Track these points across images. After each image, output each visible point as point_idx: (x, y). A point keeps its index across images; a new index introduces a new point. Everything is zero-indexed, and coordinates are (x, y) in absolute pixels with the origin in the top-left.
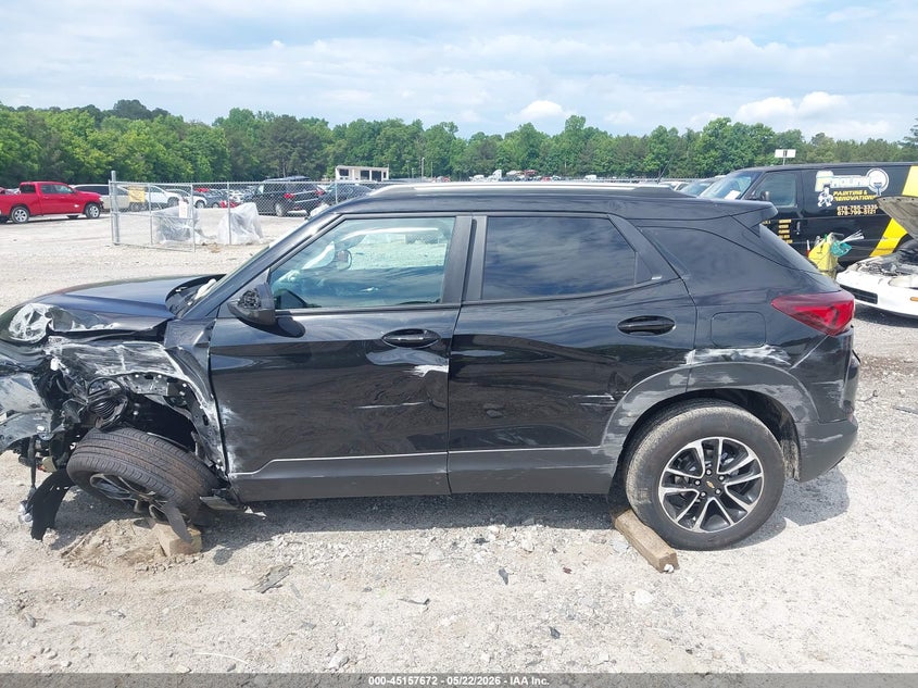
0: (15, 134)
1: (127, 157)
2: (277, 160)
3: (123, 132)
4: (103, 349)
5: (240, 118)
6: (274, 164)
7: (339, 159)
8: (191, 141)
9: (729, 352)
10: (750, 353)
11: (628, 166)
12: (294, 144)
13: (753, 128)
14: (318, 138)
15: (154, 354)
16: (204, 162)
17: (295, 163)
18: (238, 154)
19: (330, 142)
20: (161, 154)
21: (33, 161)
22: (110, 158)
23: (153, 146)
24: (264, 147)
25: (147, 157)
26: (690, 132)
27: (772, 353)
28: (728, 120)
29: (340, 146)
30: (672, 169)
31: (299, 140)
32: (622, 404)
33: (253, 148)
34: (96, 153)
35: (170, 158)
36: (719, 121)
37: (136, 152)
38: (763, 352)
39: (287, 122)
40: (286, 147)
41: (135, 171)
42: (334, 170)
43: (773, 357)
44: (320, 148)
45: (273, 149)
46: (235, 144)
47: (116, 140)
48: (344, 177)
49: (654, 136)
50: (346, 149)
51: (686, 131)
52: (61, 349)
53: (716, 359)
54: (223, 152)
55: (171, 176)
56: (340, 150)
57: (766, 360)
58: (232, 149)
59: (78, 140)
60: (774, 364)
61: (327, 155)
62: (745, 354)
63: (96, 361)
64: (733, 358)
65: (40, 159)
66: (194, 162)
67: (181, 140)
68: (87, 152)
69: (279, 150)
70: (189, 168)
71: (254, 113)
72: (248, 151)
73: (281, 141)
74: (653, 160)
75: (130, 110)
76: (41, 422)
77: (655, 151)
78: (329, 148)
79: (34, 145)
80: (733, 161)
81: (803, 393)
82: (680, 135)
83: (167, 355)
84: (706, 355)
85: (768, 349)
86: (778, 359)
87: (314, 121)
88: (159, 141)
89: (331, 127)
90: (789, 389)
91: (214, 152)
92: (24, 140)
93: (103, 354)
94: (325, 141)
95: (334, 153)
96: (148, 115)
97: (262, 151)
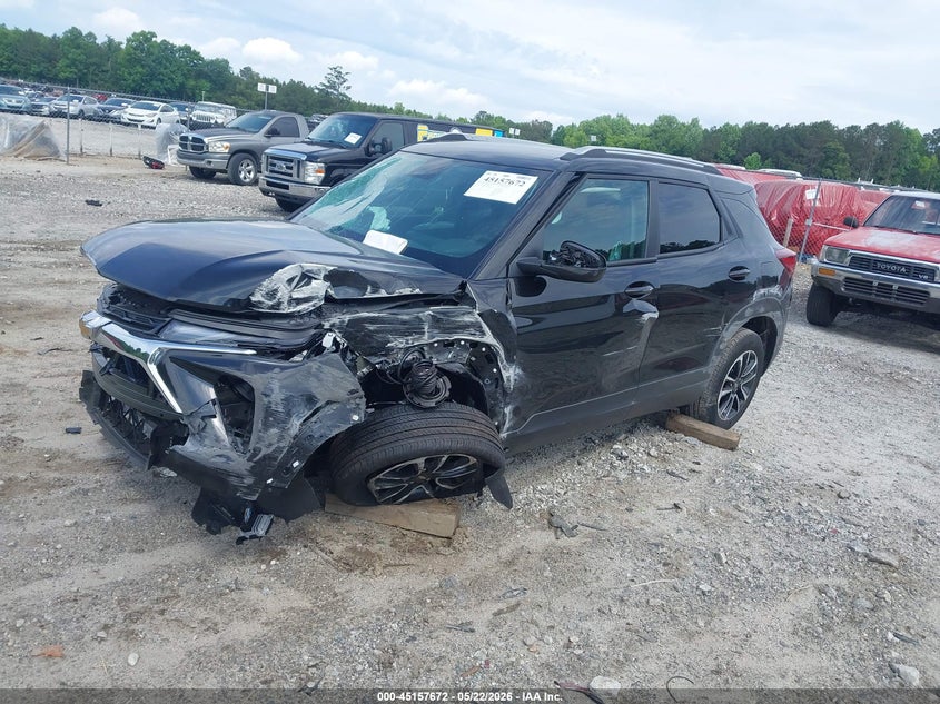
4: (405, 317)
11: (35, 69)
13: (181, 49)
15: (467, 319)
26: (111, 41)
28: (154, 35)
30: (92, 80)
36: (143, 33)
49: (66, 38)
51: (106, 39)
52: (346, 320)
63: (391, 332)
74: (67, 66)
76: (354, 411)
77: (70, 56)
80: (162, 81)
82: (99, 42)
83: (480, 319)
93: (404, 323)
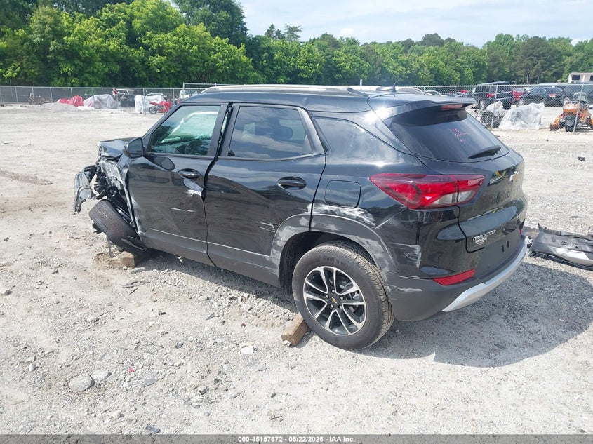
0: (359, 58)
1: (419, 70)
2: (524, 70)
3: (420, 55)
5: (503, 40)
6: (520, 73)
7: (573, 68)
8: (463, 58)
9: (334, 208)
10: (347, 211)
12: (538, 57)
14: (559, 52)
16: (469, 72)
17: (537, 71)
18: (494, 67)
19: (570, 55)
20: (441, 68)
21: (365, 74)
22: (408, 72)
23: (437, 63)
24: (515, 60)
25: (431, 70)
27: (362, 214)
29: (577, 57)
31: (543, 55)
32: (278, 232)
33: (506, 61)
34: (400, 68)
35: (447, 70)
37: (425, 67)
38: (356, 212)
39: (538, 42)
40: (532, 60)
41: (423, 79)
42: (568, 76)
43: (362, 217)
44: (560, 59)
45: (521, 62)
46: (494, 59)
47: (414, 60)
48: (575, 81)
50: (582, 60)
53: (326, 212)
54: (484, 65)
55: (445, 82)
56: (577, 61)
57: (358, 219)
58: (491, 63)
59: (392, 61)
60: (363, 223)
61: (565, 65)
62: (344, 212)
64: (337, 213)
65: (369, 73)
66: (461, 72)
67: (457, 58)
68: (396, 68)
69: (526, 62)
70: (457, 77)
71: (514, 37)
72: (503, 64)
73: (529, 56)
75: (432, 40)
78: (568, 60)
79: (367, 65)
81: (384, 249)
84: (320, 208)
85: (359, 210)
86: (366, 219)
87: (560, 39)
88: (442, 60)
89: (574, 43)
90: (375, 244)
91: (477, 65)
92: (362, 62)
94: (566, 55)
95: (571, 63)
96: (441, 43)
97: (513, 63)
